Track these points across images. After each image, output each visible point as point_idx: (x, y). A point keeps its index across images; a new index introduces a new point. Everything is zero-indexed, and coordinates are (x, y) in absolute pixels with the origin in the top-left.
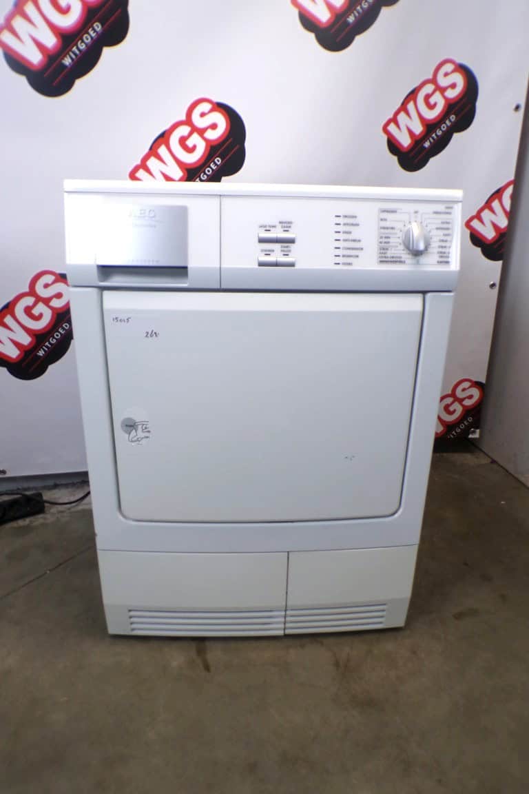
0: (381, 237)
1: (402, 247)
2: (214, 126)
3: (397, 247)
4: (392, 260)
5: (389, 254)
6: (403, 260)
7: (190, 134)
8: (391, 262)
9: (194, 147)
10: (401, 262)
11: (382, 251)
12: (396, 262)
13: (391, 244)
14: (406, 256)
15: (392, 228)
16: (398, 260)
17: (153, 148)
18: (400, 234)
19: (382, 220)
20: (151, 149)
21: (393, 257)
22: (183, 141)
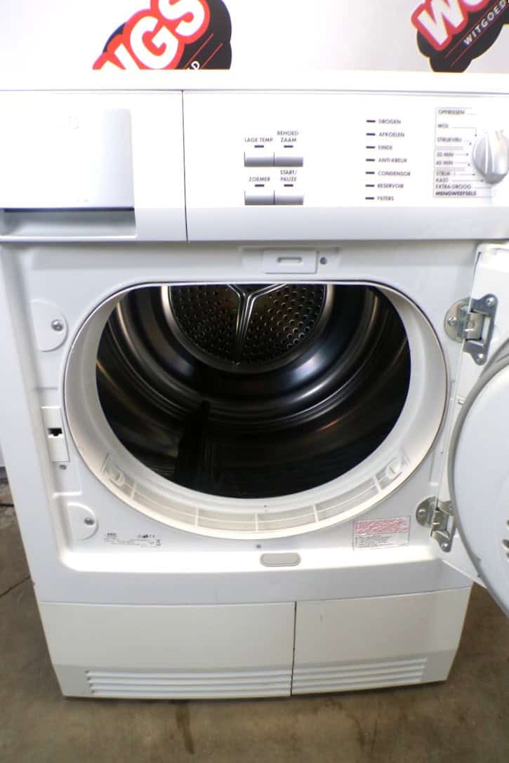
0: (439, 155)
1: (471, 170)
2: (188, 17)
3: (463, 169)
4: (456, 190)
5: (451, 181)
6: (472, 190)
7: (157, 29)
8: (454, 194)
9: (164, 47)
10: (469, 194)
11: (439, 177)
12: (461, 194)
13: (454, 165)
14: (477, 184)
15: (457, 140)
16: (467, 190)
17: (108, 49)
18: (469, 149)
19: (440, 126)
20: (105, 50)
21: (457, 187)
22: (148, 38)
